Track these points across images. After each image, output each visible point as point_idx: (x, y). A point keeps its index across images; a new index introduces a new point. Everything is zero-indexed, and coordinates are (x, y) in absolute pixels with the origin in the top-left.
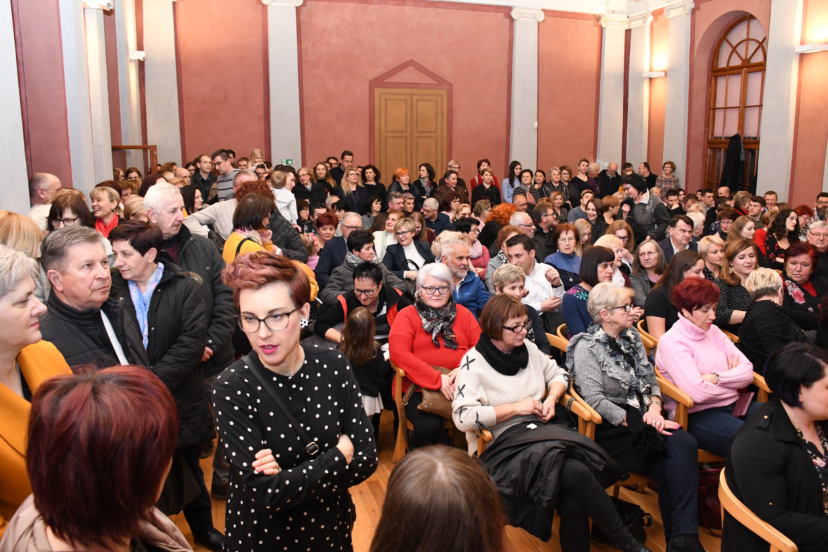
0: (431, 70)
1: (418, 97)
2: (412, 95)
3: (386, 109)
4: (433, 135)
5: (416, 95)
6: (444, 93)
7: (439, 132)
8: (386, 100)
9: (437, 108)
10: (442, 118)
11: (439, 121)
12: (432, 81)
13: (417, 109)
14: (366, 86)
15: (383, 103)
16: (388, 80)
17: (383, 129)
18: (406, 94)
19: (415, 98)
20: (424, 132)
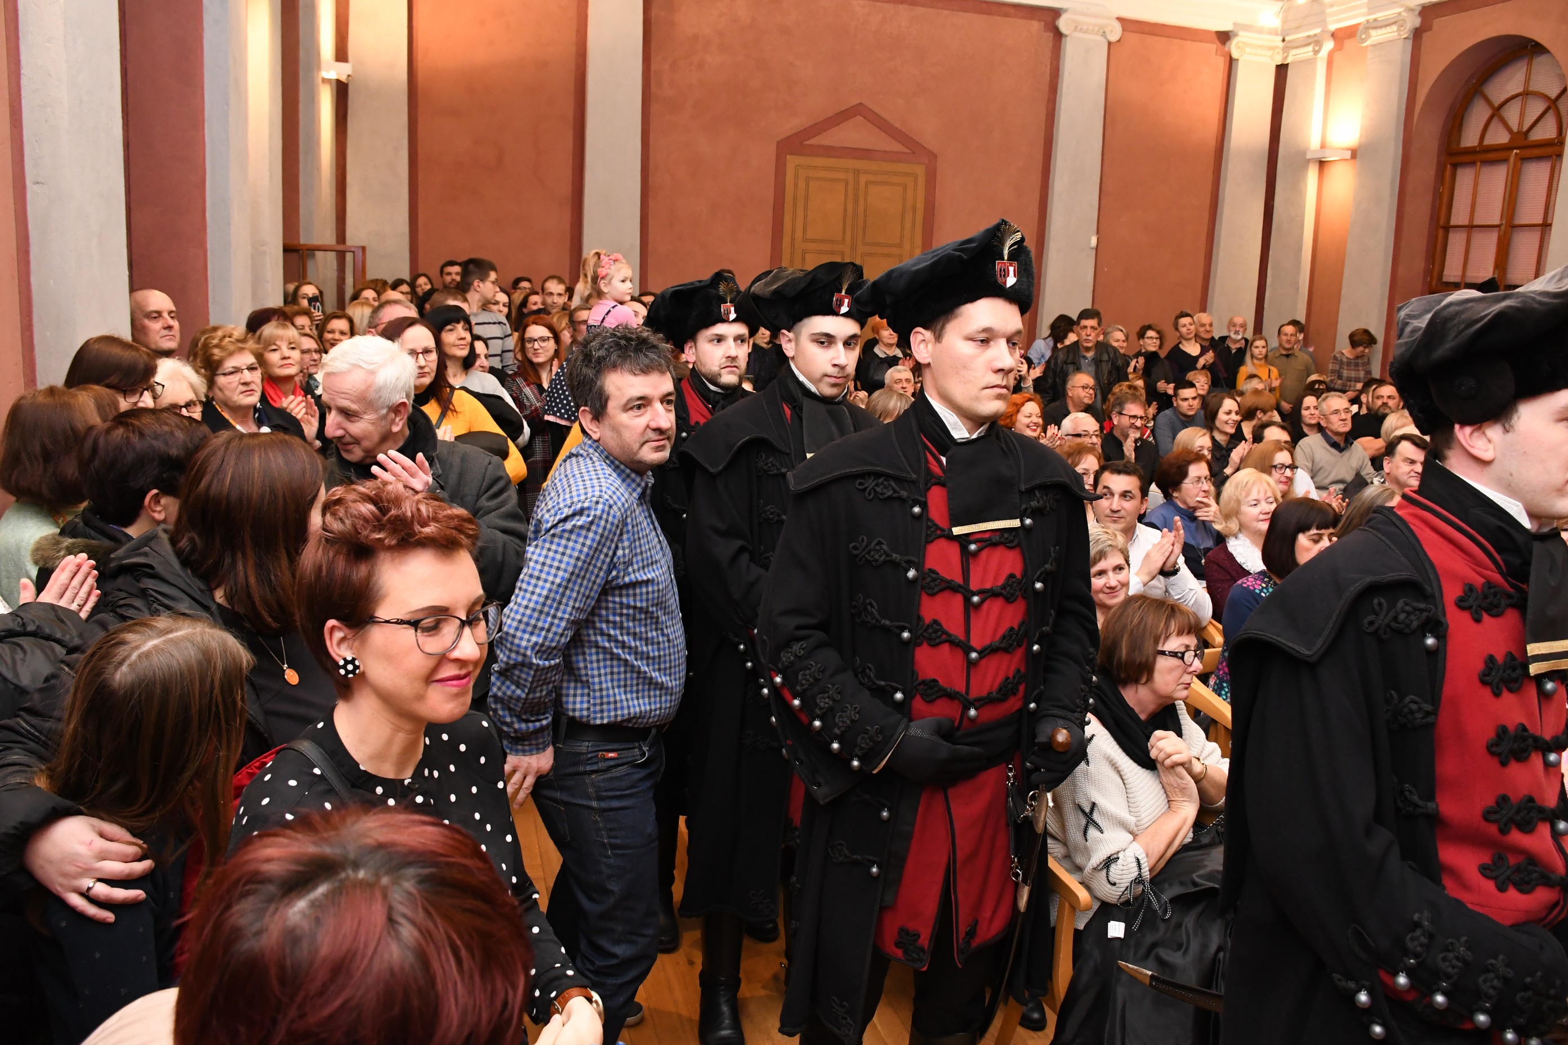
0: (897, 125)
1: (871, 177)
2: (857, 172)
3: (807, 198)
4: (895, 251)
5: (867, 172)
6: (920, 171)
7: (907, 246)
8: (808, 179)
9: (904, 199)
10: (914, 219)
11: (908, 225)
12: (897, 147)
13: (866, 199)
14: (771, 150)
15: (802, 184)
16: (813, 141)
17: (799, 233)
18: (846, 170)
19: (863, 179)
20: (879, 245)
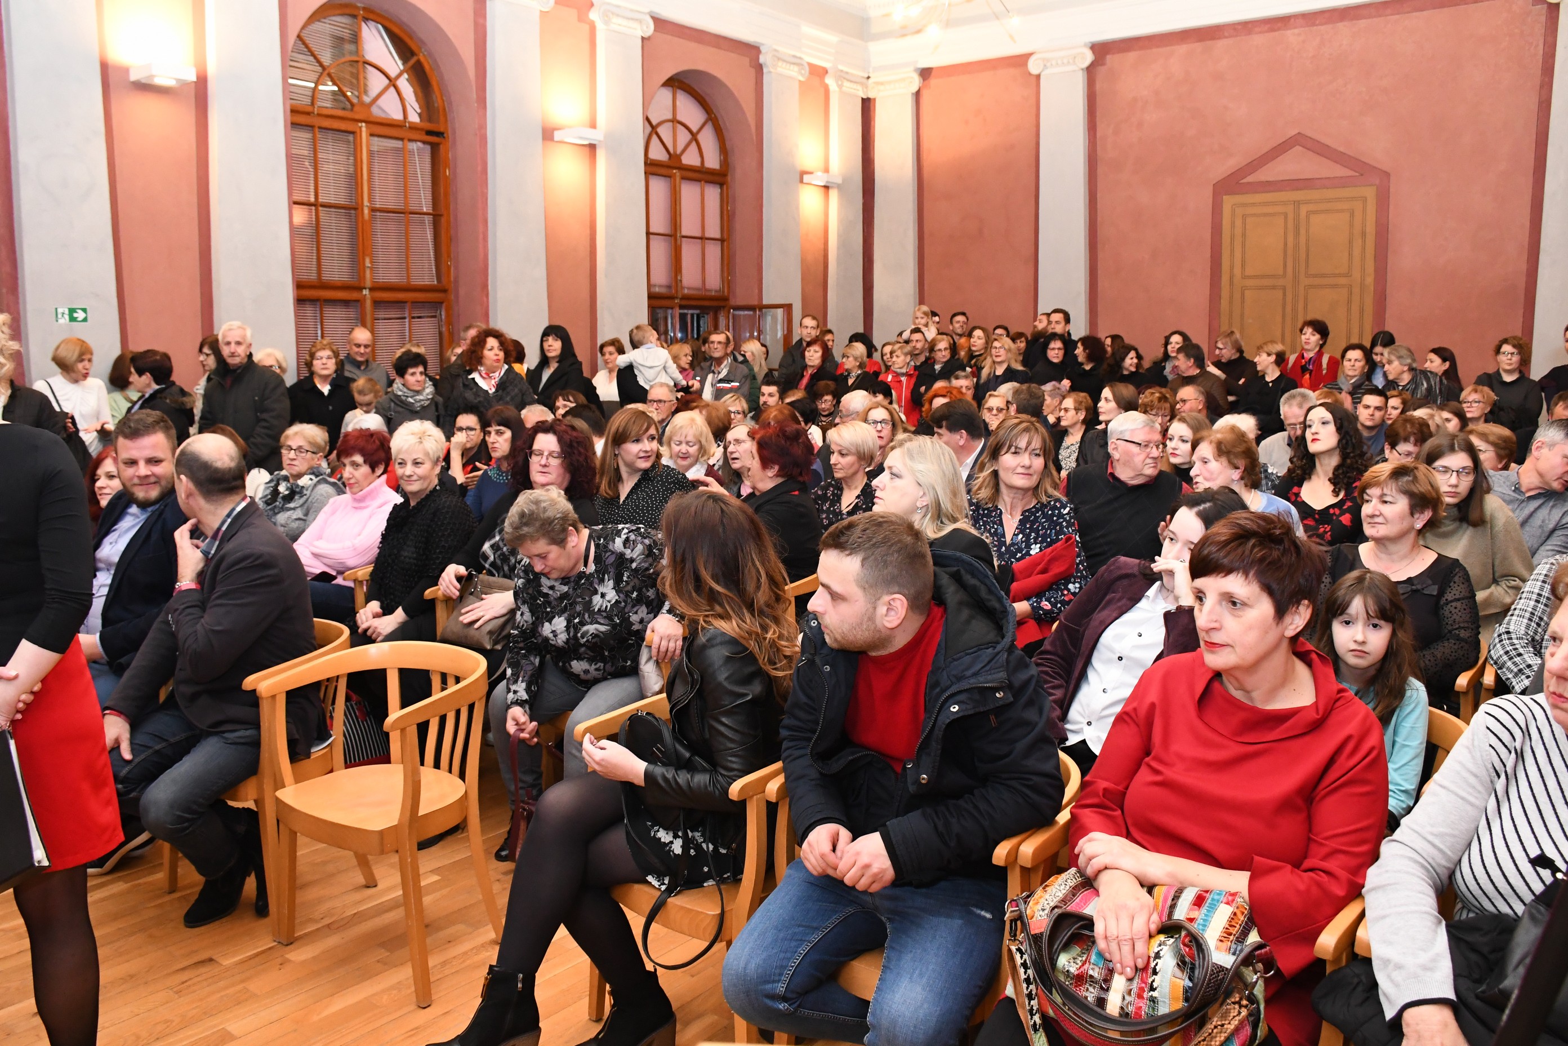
0: (1341, 149)
1: (1311, 207)
2: (1297, 204)
3: (1244, 235)
4: (1343, 281)
5: (1308, 202)
6: (1370, 193)
7: (1356, 274)
8: (1244, 217)
9: (1351, 225)
10: (1364, 248)
11: (1357, 252)
12: (1341, 171)
13: (1307, 231)
14: (1208, 193)
15: (1239, 223)
16: (1249, 179)
17: (1237, 271)
18: (1284, 203)
19: (1304, 210)
20: (1323, 276)
